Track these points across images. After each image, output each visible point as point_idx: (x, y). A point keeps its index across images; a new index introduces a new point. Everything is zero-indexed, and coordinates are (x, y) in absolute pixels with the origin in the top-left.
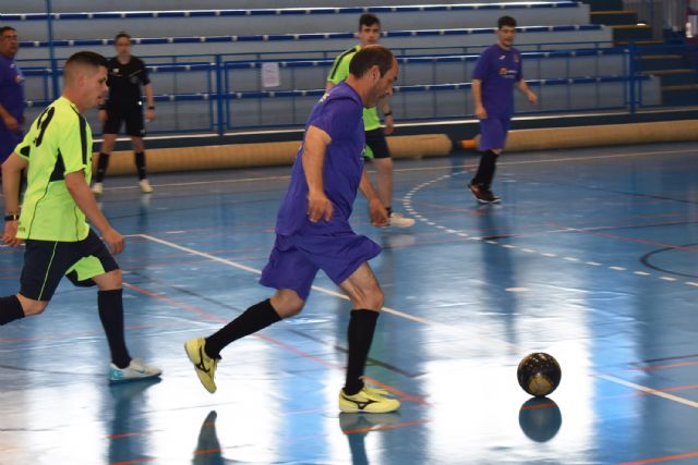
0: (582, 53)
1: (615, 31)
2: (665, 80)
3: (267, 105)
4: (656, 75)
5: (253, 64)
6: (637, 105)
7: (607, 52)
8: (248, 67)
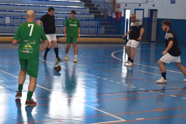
0: (86, 20)
1: (95, 15)
2: (106, 28)
3: (6, 27)
4: (104, 27)
5: (4, 17)
6: (98, 34)
7: (92, 20)
8: (3, 18)
